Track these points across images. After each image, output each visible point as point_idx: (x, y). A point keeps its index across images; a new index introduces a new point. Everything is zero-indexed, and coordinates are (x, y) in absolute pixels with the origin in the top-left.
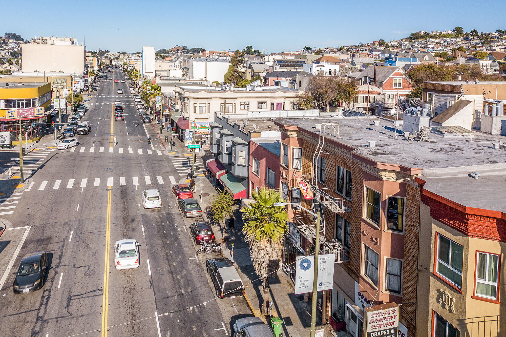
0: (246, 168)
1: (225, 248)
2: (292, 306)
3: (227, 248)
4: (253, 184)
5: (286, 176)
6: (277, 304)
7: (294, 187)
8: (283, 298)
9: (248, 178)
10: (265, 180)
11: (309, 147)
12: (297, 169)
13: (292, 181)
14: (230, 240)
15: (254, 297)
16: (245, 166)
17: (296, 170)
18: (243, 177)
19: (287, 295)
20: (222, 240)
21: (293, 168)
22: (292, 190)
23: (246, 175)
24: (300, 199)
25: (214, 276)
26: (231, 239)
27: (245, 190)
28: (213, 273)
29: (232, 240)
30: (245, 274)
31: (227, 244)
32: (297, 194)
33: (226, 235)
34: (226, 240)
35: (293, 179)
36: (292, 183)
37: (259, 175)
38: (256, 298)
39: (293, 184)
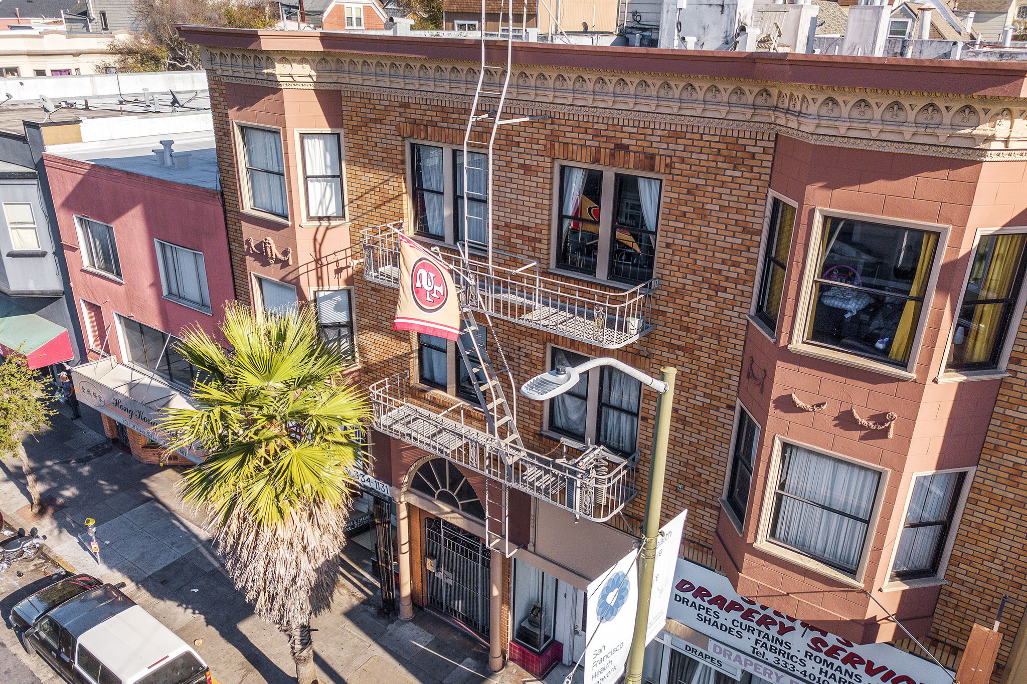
0: (50, 262)
1: (56, 532)
2: (378, 651)
3: (61, 532)
4: (95, 309)
5: (285, 253)
6: (330, 662)
7: (326, 288)
8: (337, 633)
9: (68, 292)
10: (156, 284)
11: (380, 121)
12: (329, 218)
13: (312, 266)
14: (60, 501)
15: (243, 672)
16: (43, 255)
17: (325, 223)
18: (43, 293)
19: (343, 618)
20: (30, 513)
21: (310, 218)
22: (315, 301)
23: (54, 284)
24: (349, 325)
25: (68, 666)
26: (62, 496)
27: (63, 336)
28: (58, 652)
29: (69, 498)
30: (170, 599)
31: (55, 516)
32: (337, 309)
33: (37, 489)
34: (45, 504)
35: (318, 260)
36: (313, 275)
37: (119, 274)
38: (249, 671)
39: (320, 278)
